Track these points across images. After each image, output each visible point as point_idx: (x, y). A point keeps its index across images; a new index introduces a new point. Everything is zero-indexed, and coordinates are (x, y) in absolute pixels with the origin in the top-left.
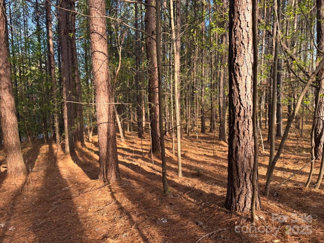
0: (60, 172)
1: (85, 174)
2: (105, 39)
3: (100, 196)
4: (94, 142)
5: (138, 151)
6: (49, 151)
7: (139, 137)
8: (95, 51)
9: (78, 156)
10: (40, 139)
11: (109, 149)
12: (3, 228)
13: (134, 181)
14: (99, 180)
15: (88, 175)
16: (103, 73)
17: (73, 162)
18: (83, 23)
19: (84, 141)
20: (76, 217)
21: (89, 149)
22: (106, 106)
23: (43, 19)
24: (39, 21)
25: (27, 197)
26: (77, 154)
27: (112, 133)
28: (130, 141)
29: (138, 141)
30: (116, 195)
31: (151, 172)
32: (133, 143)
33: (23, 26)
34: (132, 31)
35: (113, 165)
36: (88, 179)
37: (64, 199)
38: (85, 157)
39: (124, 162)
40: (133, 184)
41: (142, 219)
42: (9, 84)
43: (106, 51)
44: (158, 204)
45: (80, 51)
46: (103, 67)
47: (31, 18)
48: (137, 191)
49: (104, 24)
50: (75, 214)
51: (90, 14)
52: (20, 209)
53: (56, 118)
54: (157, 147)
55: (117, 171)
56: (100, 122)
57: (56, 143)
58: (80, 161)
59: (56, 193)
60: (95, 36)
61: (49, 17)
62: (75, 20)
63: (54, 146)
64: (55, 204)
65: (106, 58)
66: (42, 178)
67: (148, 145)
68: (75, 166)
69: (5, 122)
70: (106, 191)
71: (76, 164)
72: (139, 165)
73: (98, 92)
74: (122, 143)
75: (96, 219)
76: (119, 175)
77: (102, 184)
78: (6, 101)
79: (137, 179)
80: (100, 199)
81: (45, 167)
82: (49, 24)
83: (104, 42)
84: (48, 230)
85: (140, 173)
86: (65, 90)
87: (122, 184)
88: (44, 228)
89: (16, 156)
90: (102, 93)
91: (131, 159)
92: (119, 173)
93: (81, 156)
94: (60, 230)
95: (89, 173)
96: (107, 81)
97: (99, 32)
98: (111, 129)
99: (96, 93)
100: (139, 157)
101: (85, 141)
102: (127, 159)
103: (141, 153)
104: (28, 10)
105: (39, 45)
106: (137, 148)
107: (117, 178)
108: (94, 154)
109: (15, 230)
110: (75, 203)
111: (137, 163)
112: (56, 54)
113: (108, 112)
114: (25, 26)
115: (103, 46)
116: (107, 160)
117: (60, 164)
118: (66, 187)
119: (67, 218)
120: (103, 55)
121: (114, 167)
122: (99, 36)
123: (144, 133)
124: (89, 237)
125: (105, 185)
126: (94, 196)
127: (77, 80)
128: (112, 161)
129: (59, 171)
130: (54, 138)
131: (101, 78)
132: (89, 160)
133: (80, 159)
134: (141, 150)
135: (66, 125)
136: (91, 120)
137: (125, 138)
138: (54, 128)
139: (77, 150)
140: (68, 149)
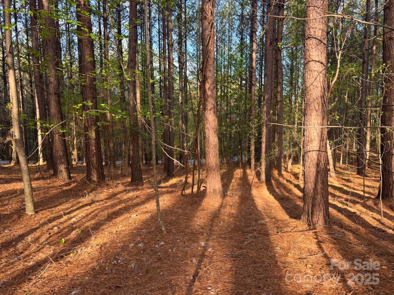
0: (255, 201)
1: (283, 210)
2: (324, 43)
3: (303, 241)
4: (293, 173)
5: (356, 193)
6: (243, 176)
7: (357, 174)
8: (309, 61)
9: (274, 187)
10: (234, 162)
11: (317, 185)
12: (203, 247)
13: (350, 234)
14: (302, 221)
15: (286, 211)
16: (318, 87)
17: (269, 192)
18: (291, 28)
19: (281, 170)
20: (273, 257)
21: (287, 181)
22: (318, 129)
23: (247, 31)
24: (244, 33)
25: (224, 222)
26: (273, 184)
27: (323, 165)
28: (343, 177)
29: (356, 179)
30: (324, 246)
31: (378, 226)
32: (348, 181)
33: (228, 42)
34: (359, 26)
35: (321, 205)
36: (286, 217)
37: (260, 234)
38: (282, 190)
39: (334, 204)
40: (349, 237)
41: (363, 289)
42: (214, 105)
43: (324, 59)
44: (390, 276)
45: (286, 61)
46: (319, 80)
47: (236, 32)
48: (355, 248)
49: (324, 25)
50: (273, 254)
51: (307, 15)
52: (217, 232)
53: (253, 141)
54: (390, 192)
55: (326, 215)
56: (309, 150)
57: (250, 168)
58: (277, 193)
59: (252, 224)
60: (311, 42)
61: (255, 28)
62: (282, 25)
63: (248, 171)
64: (251, 237)
65: (323, 68)
66: (237, 205)
67: (373, 188)
68: (271, 198)
69: (208, 142)
70: (310, 237)
71: (273, 195)
72: (358, 213)
73: (308, 112)
74: (332, 178)
75: (298, 268)
76: (328, 220)
77: (305, 227)
78: (210, 122)
79: (355, 232)
80: (303, 246)
81: (239, 193)
82: (254, 35)
83: (323, 49)
84: (244, 263)
85: (359, 224)
86: (265, 110)
87: (333, 233)
88: (240, 259)
89: (215, 178)
90: (314, 113)
91: (345, 202)
92: (329, 218)
93: (278, 188)
94: (256, 267)
95: (288, 210)
96: (323, 97)
97: (316, 37)
98: (322, 159)
99: (306, 114)
100: (358, 203)
101: (283, 171)
102: (338, 201)
103: (361, 197)
104: (233, 24)
105: (242, 61)
106: (354, 189)
107: (326, 224)
108: (294, 188)
109: (213, 253)
110: (272, 242)
111: (354, 209)
112: (257, 68)
113: (320, 137)
114: (229, 42)
115: (320, 53)
116: (314, 198)
117: (254, 192)
118: (263, 221)
119: (263, 256)
120: (320, 64)
121: (322, 210)
122: (317, 41)
123: (367, 168)
124: (288, 287)
125: (310, 229)
126: (294, 239)
127: (279, 97)
128: (321, 201)
129: (253, 200)
130: (249, 162)
131: (315, 95)
132: (287, 194)
133: (277, 190)
134: (362, 193)
135: (263, 150)
136: (291, 145)
137: (335, 173)
138: (249, 151)
139: (273, 180)
140: (263, 177)
